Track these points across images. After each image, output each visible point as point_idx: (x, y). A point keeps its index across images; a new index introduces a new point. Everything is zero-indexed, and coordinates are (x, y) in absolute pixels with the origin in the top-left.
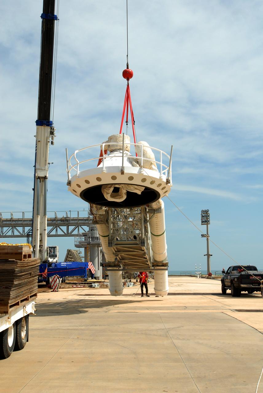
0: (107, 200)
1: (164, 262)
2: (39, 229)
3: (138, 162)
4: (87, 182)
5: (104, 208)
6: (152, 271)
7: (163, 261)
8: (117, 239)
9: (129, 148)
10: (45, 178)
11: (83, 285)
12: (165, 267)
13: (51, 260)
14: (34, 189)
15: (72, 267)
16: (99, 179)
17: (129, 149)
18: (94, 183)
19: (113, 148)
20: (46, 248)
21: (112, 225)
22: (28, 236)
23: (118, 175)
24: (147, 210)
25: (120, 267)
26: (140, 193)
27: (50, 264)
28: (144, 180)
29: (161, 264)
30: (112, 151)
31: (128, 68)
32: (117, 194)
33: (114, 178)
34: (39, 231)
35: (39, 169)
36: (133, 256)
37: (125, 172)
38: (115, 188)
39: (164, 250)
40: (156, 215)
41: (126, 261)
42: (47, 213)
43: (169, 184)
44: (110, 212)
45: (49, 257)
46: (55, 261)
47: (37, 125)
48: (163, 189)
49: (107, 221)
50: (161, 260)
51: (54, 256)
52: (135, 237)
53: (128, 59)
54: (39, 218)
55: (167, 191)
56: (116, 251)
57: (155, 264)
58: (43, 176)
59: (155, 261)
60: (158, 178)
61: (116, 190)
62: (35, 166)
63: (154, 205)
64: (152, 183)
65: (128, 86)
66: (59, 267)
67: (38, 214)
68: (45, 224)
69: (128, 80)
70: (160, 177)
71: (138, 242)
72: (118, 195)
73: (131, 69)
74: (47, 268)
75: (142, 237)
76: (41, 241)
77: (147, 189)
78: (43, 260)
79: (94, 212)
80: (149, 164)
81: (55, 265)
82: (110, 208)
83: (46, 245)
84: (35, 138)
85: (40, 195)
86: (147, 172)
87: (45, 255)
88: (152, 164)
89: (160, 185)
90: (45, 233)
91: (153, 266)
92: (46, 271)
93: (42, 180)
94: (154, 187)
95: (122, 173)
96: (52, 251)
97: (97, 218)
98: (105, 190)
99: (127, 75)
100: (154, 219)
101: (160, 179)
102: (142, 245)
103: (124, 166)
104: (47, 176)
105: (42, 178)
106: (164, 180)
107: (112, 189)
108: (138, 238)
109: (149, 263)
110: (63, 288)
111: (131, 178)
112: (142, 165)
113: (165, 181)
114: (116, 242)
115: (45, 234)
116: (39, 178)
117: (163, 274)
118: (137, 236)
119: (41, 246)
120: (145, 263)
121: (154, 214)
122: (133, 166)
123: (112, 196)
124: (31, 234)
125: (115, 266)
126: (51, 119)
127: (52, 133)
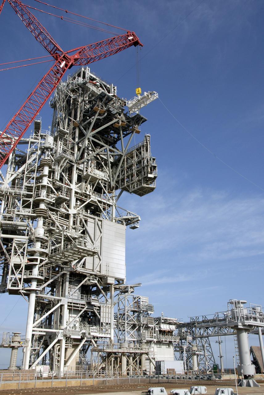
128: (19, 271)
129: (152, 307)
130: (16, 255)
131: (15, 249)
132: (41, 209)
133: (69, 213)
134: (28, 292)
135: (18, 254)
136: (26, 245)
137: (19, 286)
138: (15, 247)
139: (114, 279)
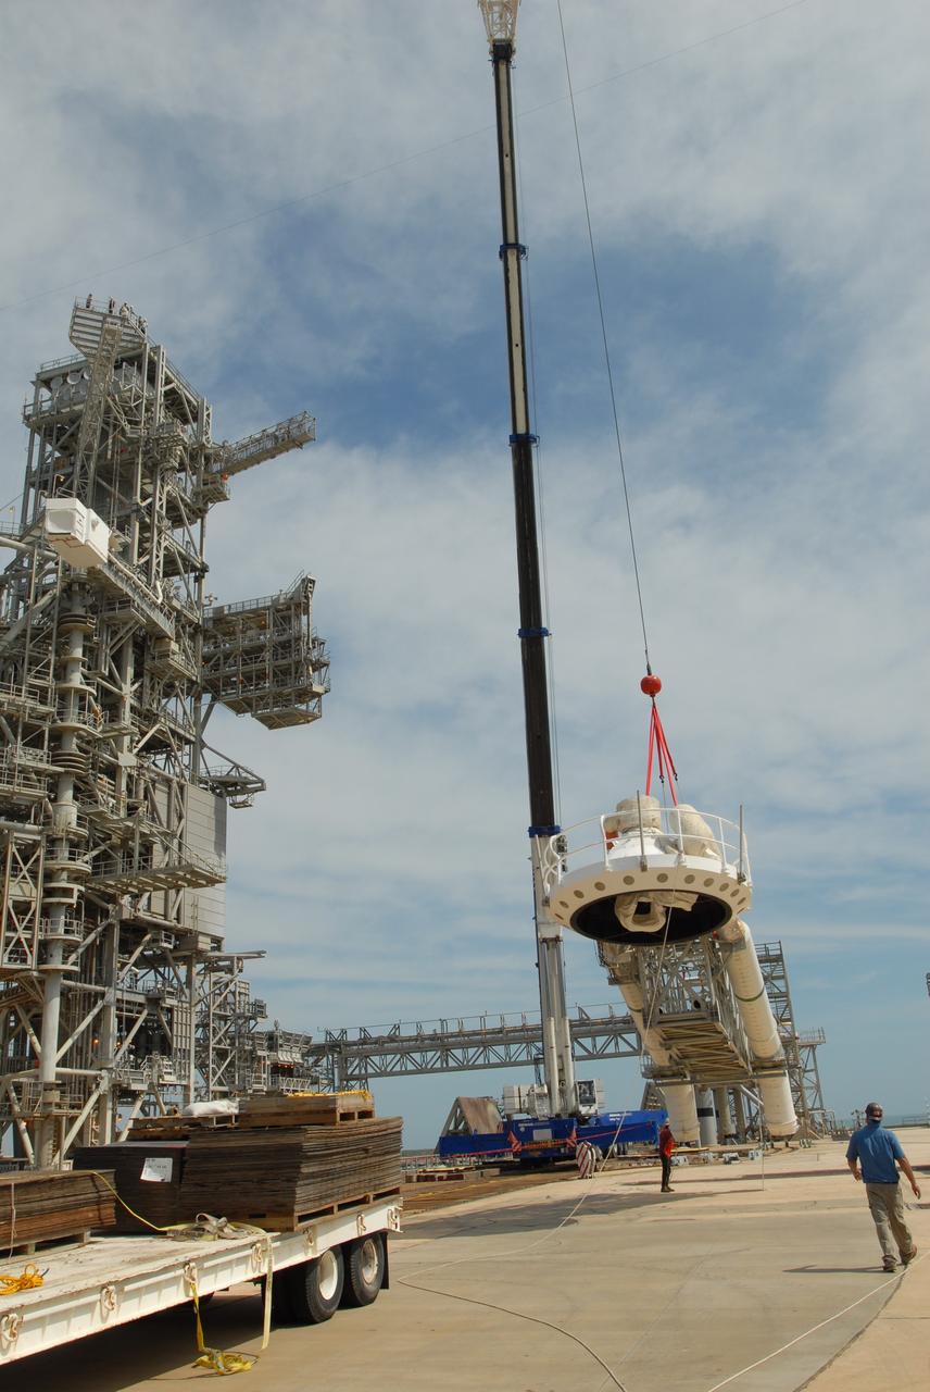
0: (626, 930)
1: (776, 1059)
2: (554, 1045)
3: (676, 846)
4: (579, 894)
5: (629, 949)
6: (755, 1080)
7: (773, 1057)
8: (661, 1011)
9: (659, 821)
10: (557, 939)
11: (653, 1160)
12: (780, 1069)
13: (584, 1110)
14: (537, 965)
15: (633, 1122)
16: (600, 886)
17: (659, 823)
18: (593, 896)
19: (628, 825)
20: (572, 1085)
21: (647, 983)
22: (536, 1061)
23: (636, 873)
24: (717, 946)
25: (685, 1077)
26: (689, 909)
27: (583, 1120)
28: (690, 879)
29: (770, 1064)
30: (625, 831)
31: (649, 674)
32: (646, 916)
33: (628, 880)
34: (554, 1050)
35: (543, 923)
36: (705, 1048)
37: (648, 866)
38: (640, 905)
39: (771, 1032)
40: (734, 954)
41: (693, 1061)
42: (568, 1011)
43: (745, 883)
44: (641, 958)
45: (581, 1103)
46: (592, 1111)
47: (532, 836)
48: (734, 894)
49: (637, 977)
50: (769, 1055)
51: (590, 1101)
52: (697, 1004)
53: (650, 658)
54: (553, 1023)
55: (744, 899)
56: (664, 1039)
57: (757, 1064)
58: (553, 936)
59: (757, 1058)
60: (719, 872)
61: (644, 910)
62: (535, 918)
63: (727, 930)
64: (708, 882)
65: (654, 707)
66: (605, 1124)
67: (549, 1016)
68: (566, 1034)
69: (653, 695)
70: (723, 870)
71: (704, 1014)
72: (649, 919)
73: (656, 674)
74: (575, 1127)
75: (711, 1002)
76: (561, 1070)
77: (702, 898)
78: (570, 1111)
79: (609, 960)
80: (698, 848)
81: (598, 1120)
82: (640, 948)
83: (571, 1080)
84: (530, 862)
85: (551, 976)
86: (692, 862)
87: (573, 1100)
88: (704, 846)
89: (724, 887)
90: (567, 1053)
91: (754, 1069)
92: (574, 1134)
93: (551, 944)
94: (713, 891)
95: (644, 868)
96: (586, 1091)
97: (617, 971)
98: (620, 909)
99: (650, 686)
100: (733, 962)
101: (724, 873)
102: (713, 1020)
103: (646, 853)
104: (561, 935)
105: (552, 940)
106: (733, 873)
107: (634, 907)
108: (703, 1006)
109: (741, 1062)
110: (609, 1170)
111: (663, 878)
112: (682, 848)
113: (735, 877)
114: (659, 1018)
115: (567, 1055)
116: (545, 940)
117: (779, 1086)
118: (700, 1002)
119: (561, 1081)
120: (733, 1062)
121: (731, 952)
122: (666, 853)
123: (636, 921)
124: (541, 1056)
125: (674, 1076)
126: (557, 823)
127: (561, 849)
128: (26, 921)
129: (262, 1007)
130: (16, 876)
131: (15, 861)
132: (70, 755)
133: (120, 764)
134: (44, 976)
135: (22, 875)
136: (41, 852)
137: (29, 962)
138: (14, 855)
139: (209, 940)
